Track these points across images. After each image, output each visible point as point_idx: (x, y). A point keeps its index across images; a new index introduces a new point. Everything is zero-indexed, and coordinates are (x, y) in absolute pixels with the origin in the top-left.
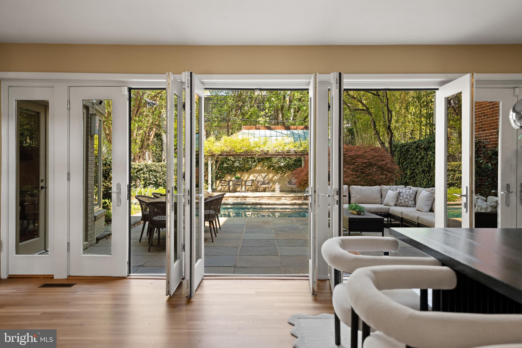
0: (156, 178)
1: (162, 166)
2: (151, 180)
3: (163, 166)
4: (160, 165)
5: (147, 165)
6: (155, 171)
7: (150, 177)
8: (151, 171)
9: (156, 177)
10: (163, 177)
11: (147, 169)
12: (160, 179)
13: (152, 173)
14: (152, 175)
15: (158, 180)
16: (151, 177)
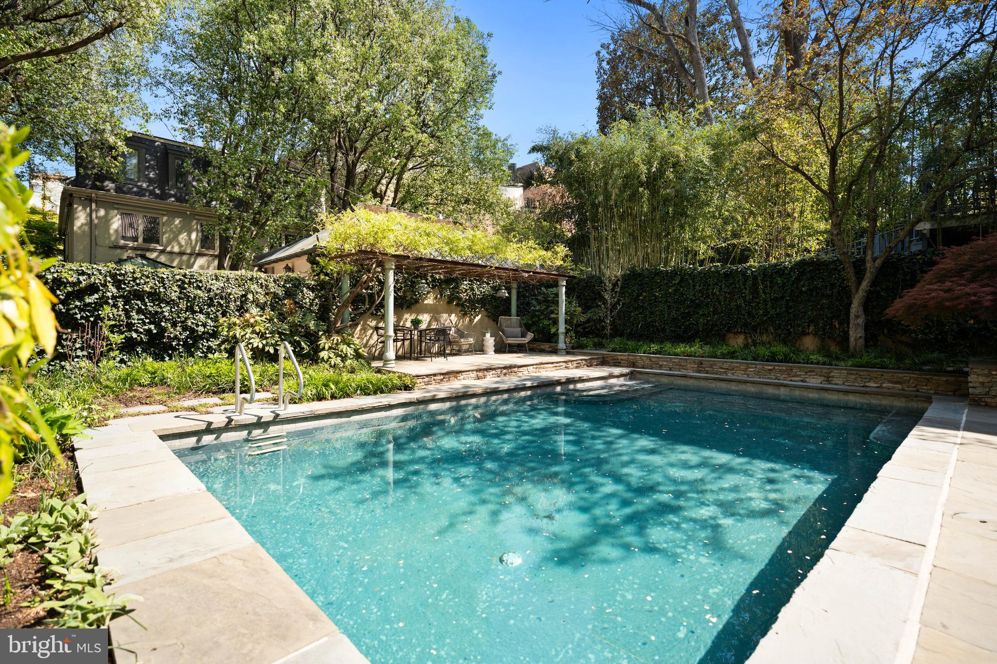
0: (158, 325)
1: (184, 282)
2: (136, 331)
3: (187, 281)
4: (178, 277)
5: (120, 275)
6: (155, 296)
7: (128, 316)
8: (139, 295)
9: (155, 319)
10: (186, 319)
11: (118, 288)
12: (174, 325)
13: (139, 302)
14: (140, 311)
15: (163, 330)
16: (136, 317)
